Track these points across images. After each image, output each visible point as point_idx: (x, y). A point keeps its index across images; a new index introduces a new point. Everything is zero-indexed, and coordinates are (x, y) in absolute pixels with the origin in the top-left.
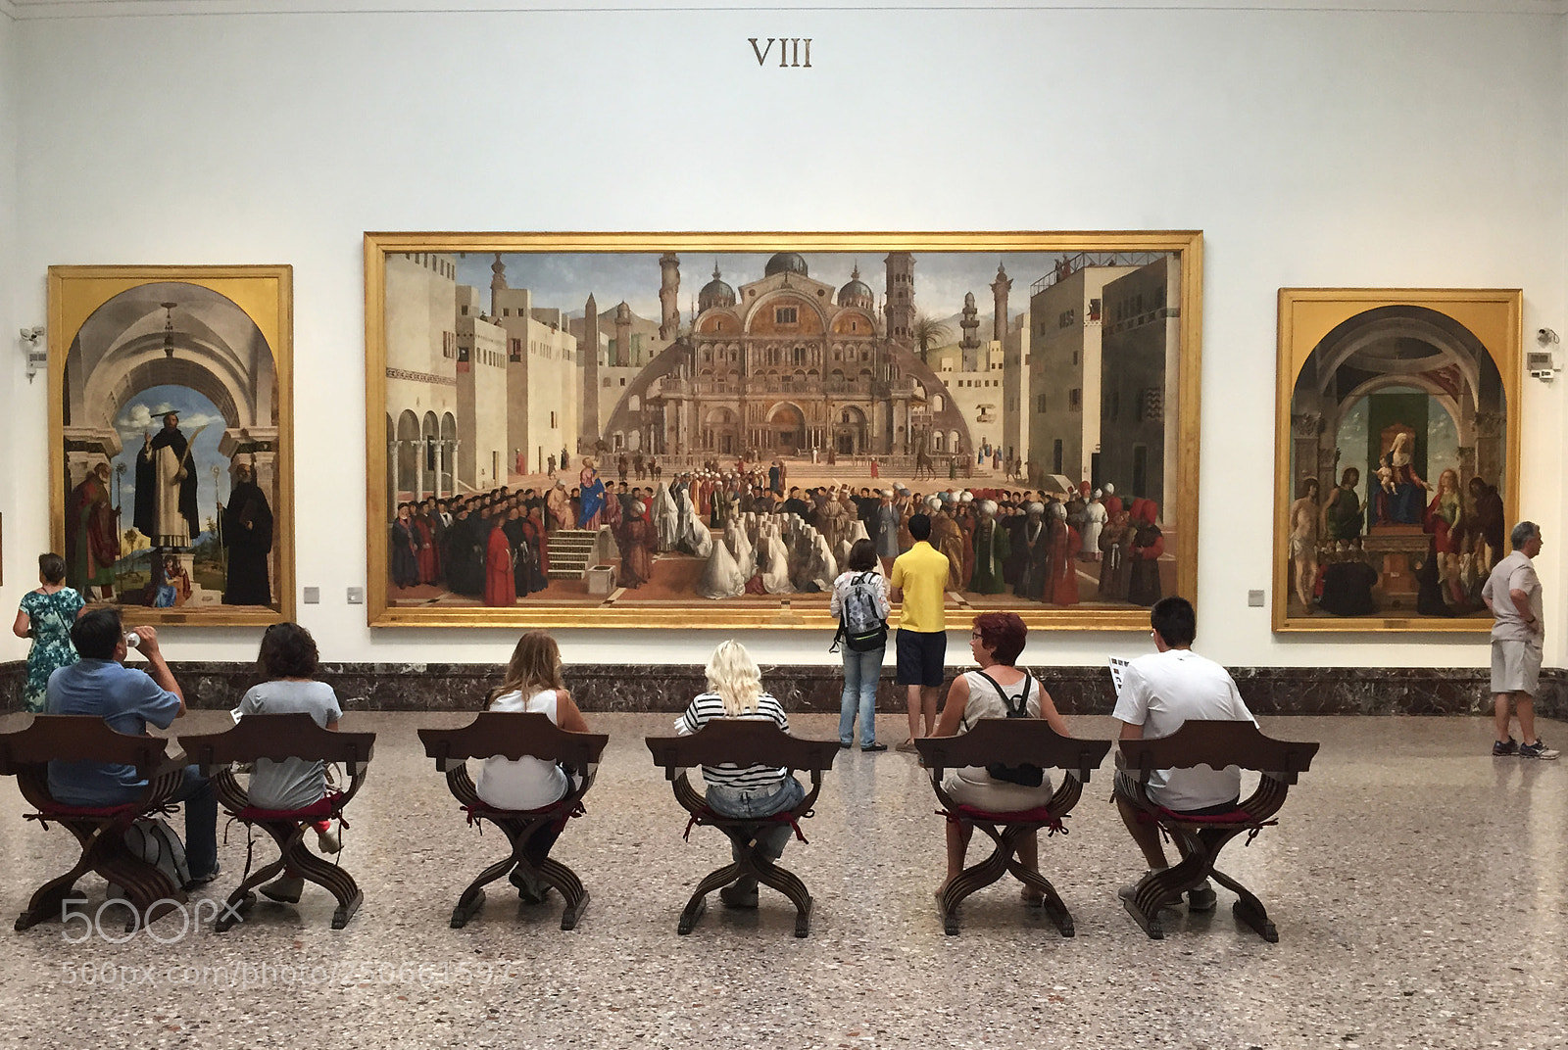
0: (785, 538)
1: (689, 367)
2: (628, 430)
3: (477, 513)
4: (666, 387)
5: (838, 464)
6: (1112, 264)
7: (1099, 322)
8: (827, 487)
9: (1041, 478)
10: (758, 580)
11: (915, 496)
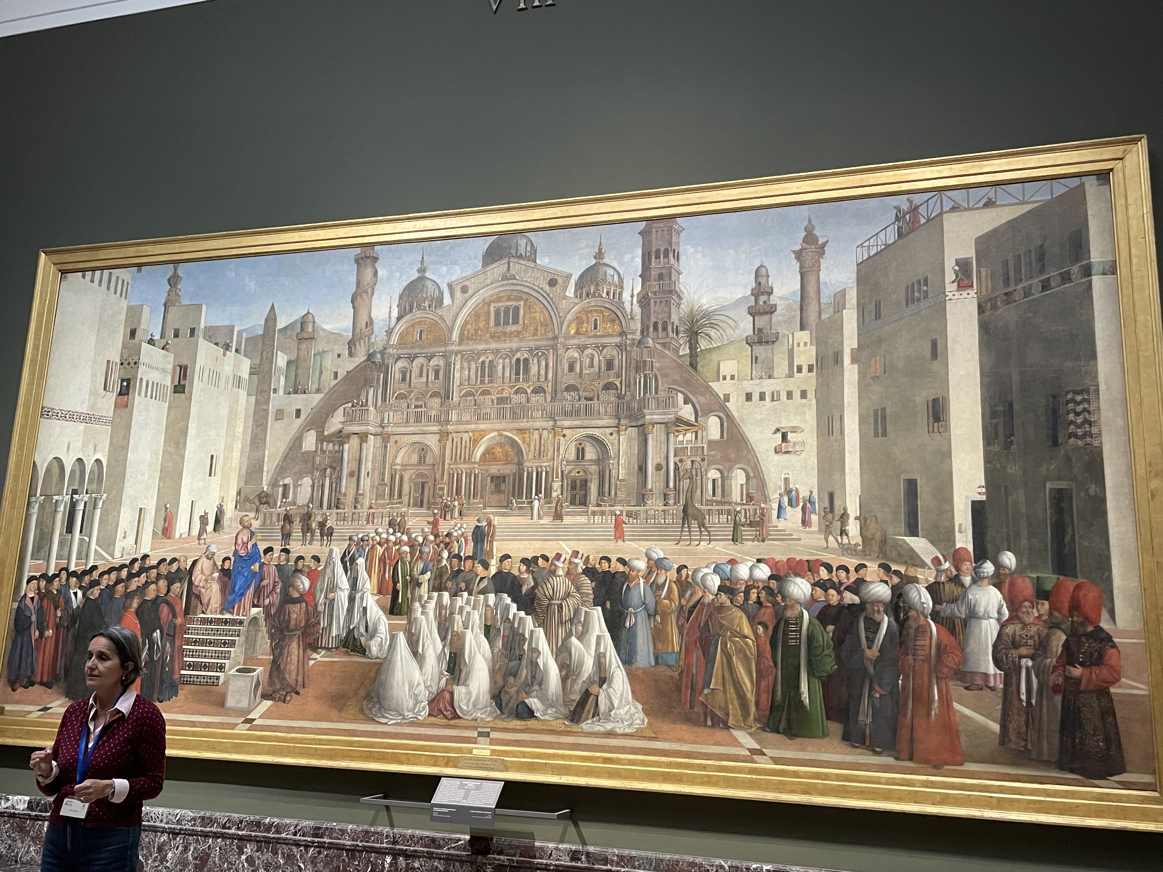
0: (488, 631)
2: (299, 475)
4: (350, 418)
5: (567, 520)
6: (989, 204)
7: (973, 293)
8: (551, 555)
10: (447, 695)
11: (679, 570)
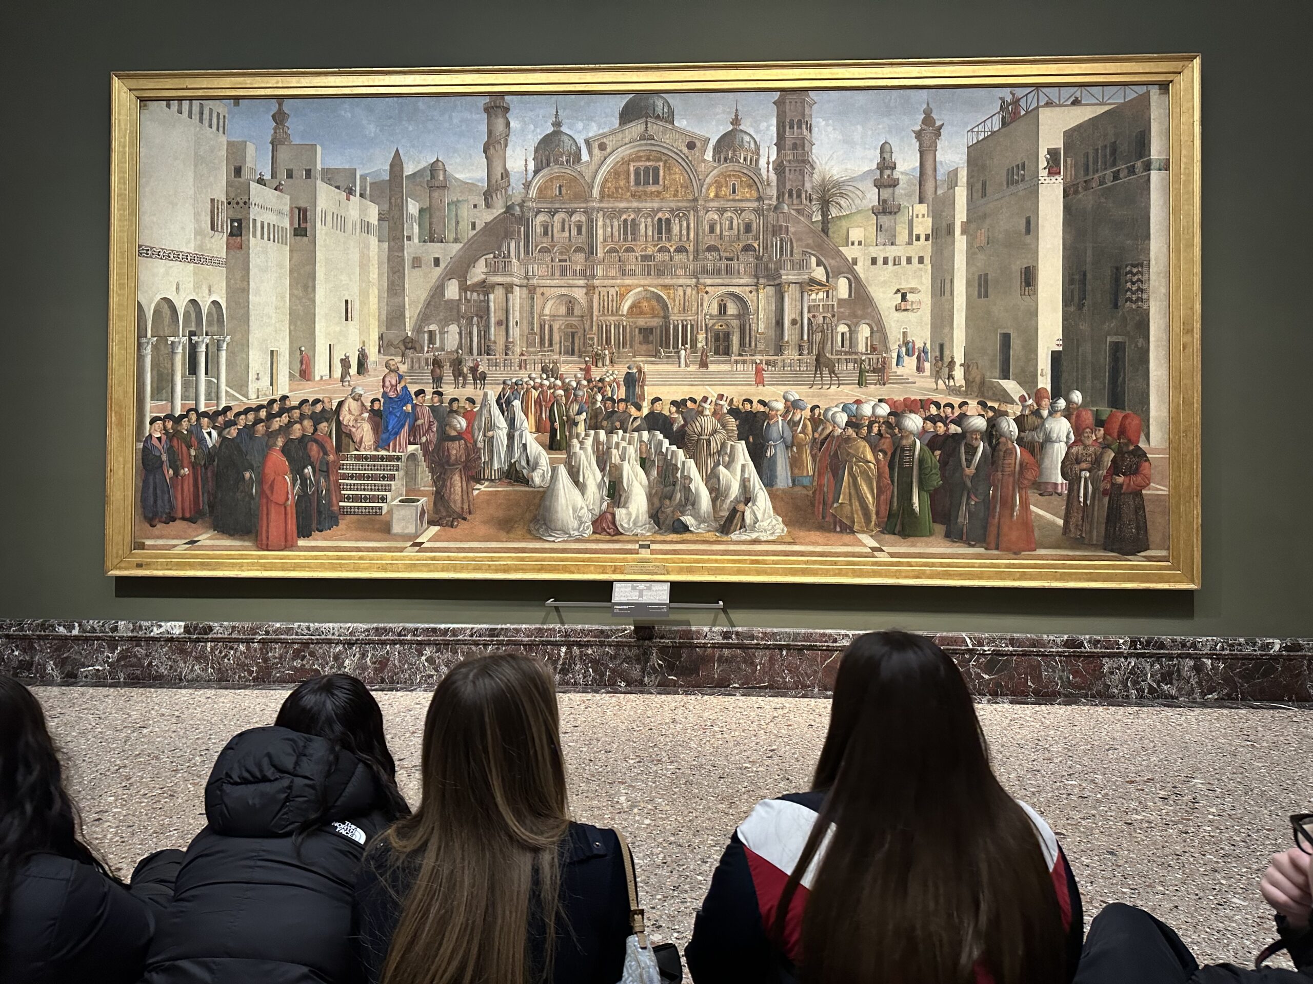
0: (644, 463)
1: (522, 244)
2: (445, 323)
3: (249, 429)
4: (493, 269)
5: (712, 368)
6: (1076, 102)
7: (1060, 179)
8: (699, 398)
9: (983, 383)
10: (610, 517)
11: (813, 409)
